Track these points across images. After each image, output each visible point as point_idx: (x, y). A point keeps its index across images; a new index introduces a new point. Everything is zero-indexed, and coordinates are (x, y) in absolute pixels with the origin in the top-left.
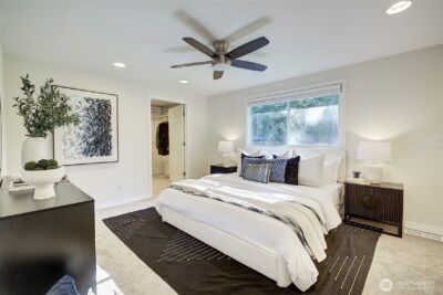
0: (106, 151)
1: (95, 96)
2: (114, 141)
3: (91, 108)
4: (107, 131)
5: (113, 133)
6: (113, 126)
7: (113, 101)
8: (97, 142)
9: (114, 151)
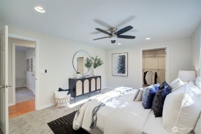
0: (124, 72)
1: (121, 55)
2: (126, 69)
3: (120, 59)
4: (124, 65)
5: (126, 66)
6: (126, 64)
7: (126, 55)
8: (121, 69)
9: (126, 72)
